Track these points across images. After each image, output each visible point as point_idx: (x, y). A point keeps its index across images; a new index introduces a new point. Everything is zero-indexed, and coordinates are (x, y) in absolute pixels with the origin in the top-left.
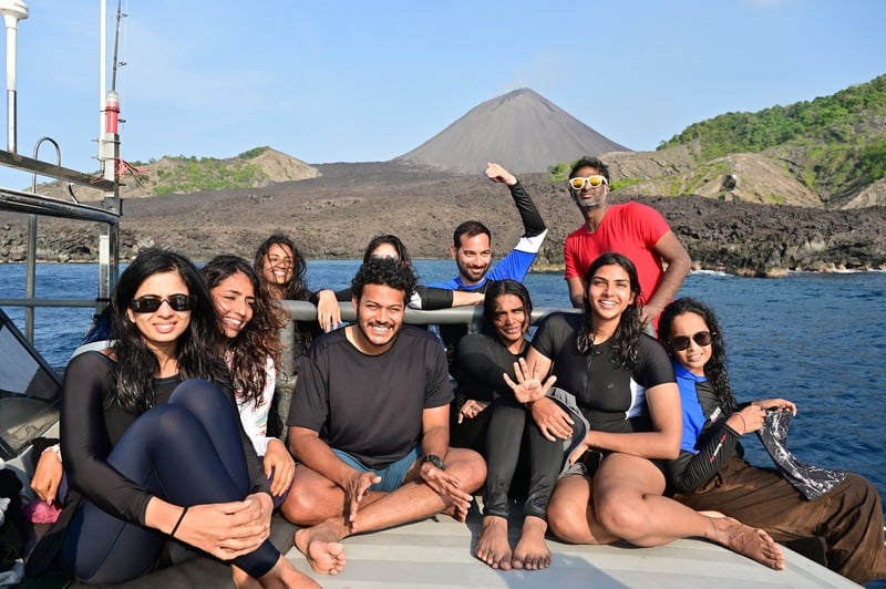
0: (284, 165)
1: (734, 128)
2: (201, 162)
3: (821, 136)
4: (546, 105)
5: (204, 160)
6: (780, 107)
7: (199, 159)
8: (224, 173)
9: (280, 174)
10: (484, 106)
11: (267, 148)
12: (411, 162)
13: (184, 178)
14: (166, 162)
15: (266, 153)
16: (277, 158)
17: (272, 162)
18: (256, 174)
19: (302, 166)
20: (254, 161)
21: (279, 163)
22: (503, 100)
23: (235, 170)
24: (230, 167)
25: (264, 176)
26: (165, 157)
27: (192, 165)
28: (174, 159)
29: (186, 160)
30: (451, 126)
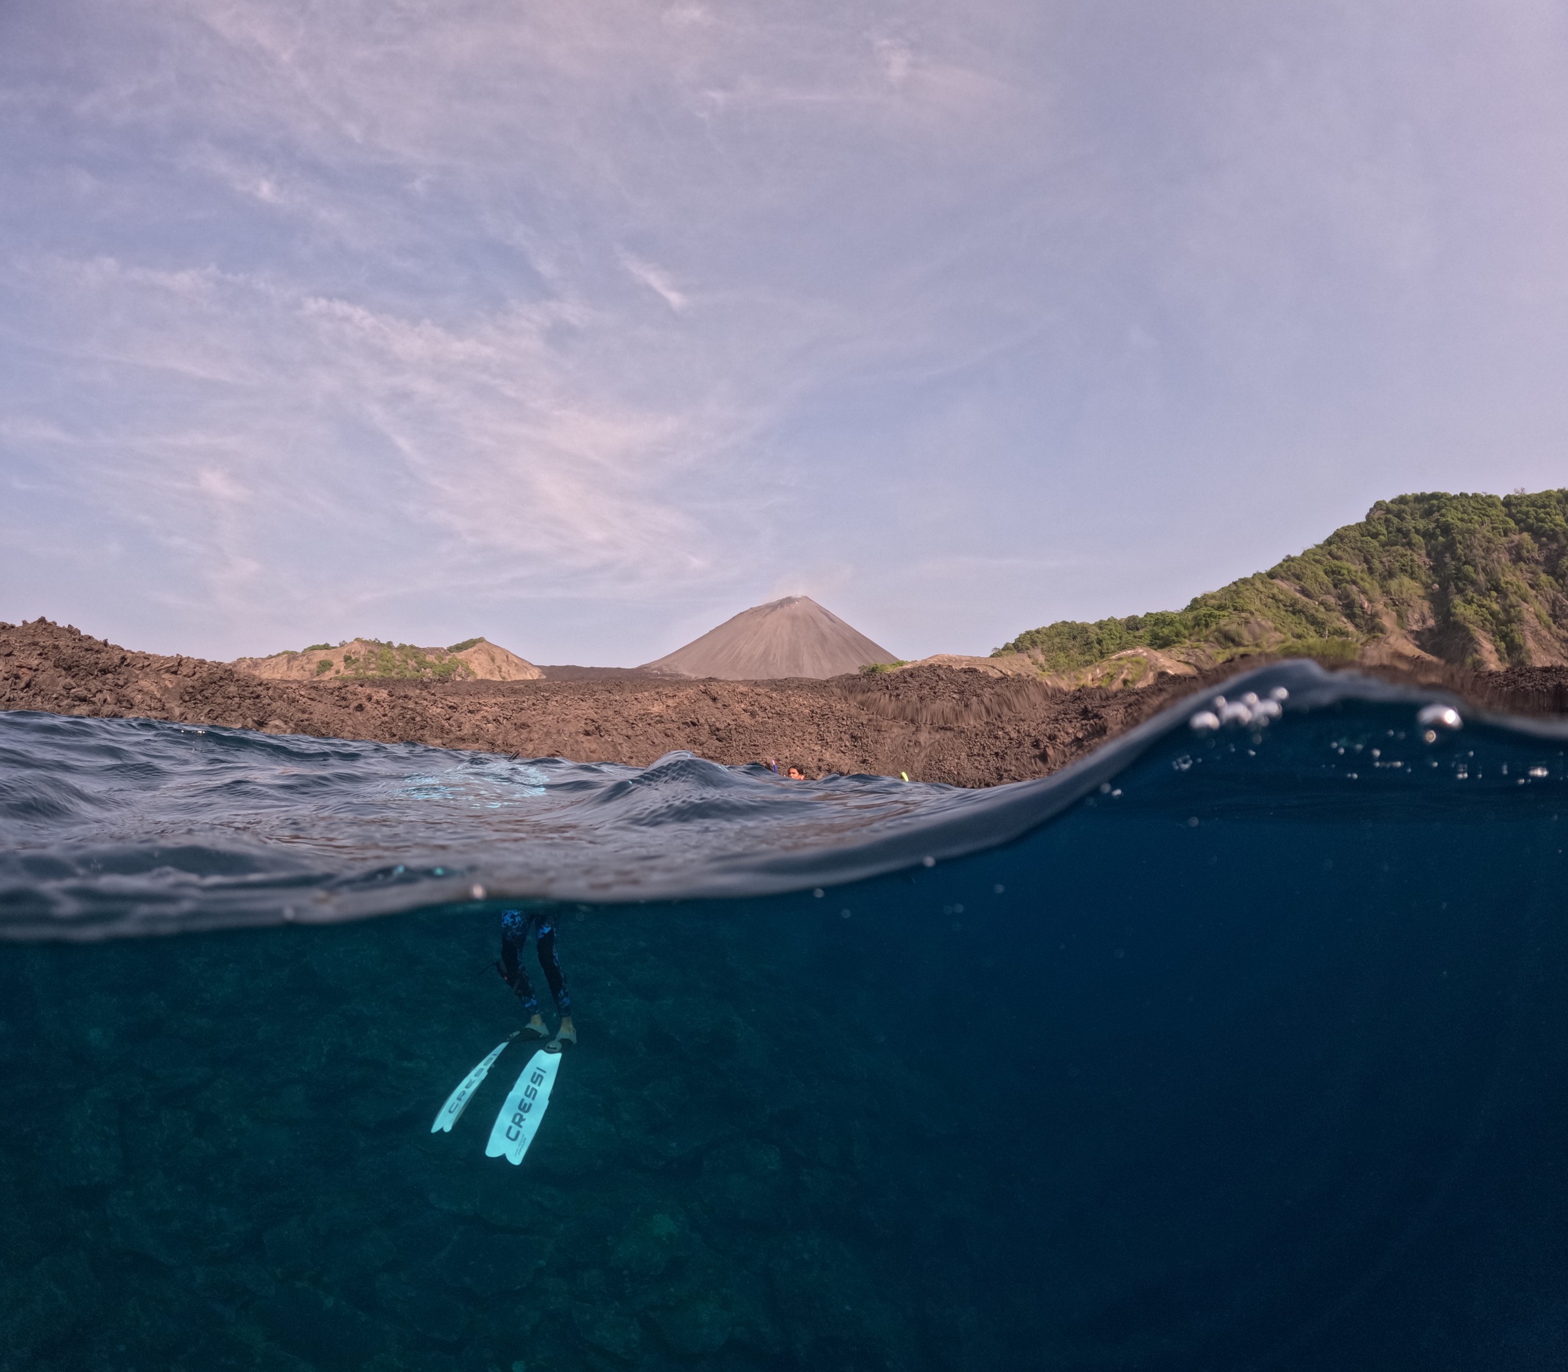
0: (498, 662)
1: (1075, 638)
2: (397, 649)
3: (1211, 639)
4: (827, 615)
5: (402, 647)
6: (1115, 620)
7: (396, 645)
8: (422, 664)
9: (492, 673)
10: (754, 612)
11: (481, 640)
12: (658, 669)
13: (372, 666)
14: (357, 646)
15: (479, 645)
16: (492, 652)
17: (483, 658)
18: (460, 670)
19: (522, 665)
20: (461, 656)
21: (493, 660)
22: (773, 607)
23: (437, 662)
24: (430, 658)
25: (470, 673)
26: (357, 639)
27: (385, 651)
28: (366, 643)
29: (380, 645)
30: (711, 632)
